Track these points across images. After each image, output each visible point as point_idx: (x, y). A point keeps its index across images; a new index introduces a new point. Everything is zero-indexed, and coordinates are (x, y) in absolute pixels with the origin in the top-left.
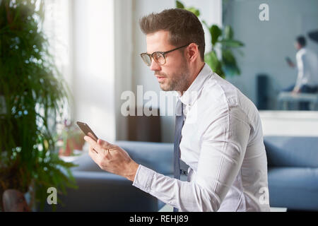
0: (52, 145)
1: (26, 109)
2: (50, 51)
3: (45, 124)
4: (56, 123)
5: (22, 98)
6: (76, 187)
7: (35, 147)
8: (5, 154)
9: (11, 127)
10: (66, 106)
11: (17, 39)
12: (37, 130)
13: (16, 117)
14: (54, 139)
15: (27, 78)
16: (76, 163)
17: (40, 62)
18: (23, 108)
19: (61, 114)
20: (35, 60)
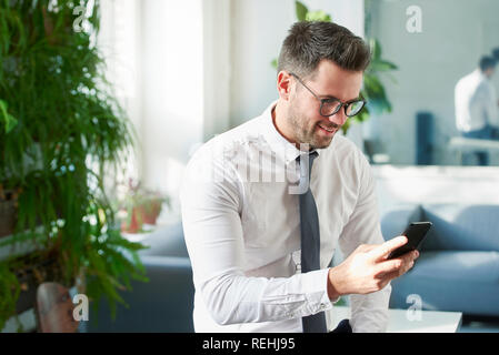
0: (111, 217)
1: (72, 162)
2: (109, 77)
3: (100, 185)
4: (116, 184)
5: (67, 146)
6: (146, 280)
7: (85, 219)
8: (41, 230)
9: (50, 190)
10: (131, 158)
11: (59, 59)
12: (88, 194)
13: (58, 174)
14: (114, 207)
15: (73, 116)
16: (146, 244)
17: (93, 92)
18: (68, 160)
19: (124, 171)
20: (85, 90)
